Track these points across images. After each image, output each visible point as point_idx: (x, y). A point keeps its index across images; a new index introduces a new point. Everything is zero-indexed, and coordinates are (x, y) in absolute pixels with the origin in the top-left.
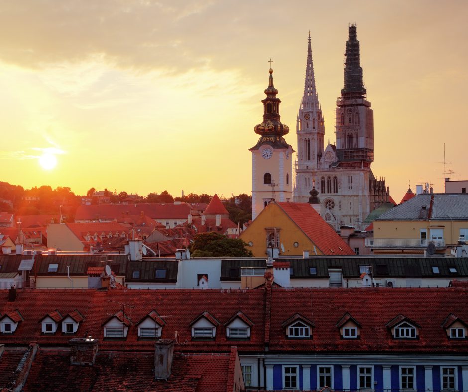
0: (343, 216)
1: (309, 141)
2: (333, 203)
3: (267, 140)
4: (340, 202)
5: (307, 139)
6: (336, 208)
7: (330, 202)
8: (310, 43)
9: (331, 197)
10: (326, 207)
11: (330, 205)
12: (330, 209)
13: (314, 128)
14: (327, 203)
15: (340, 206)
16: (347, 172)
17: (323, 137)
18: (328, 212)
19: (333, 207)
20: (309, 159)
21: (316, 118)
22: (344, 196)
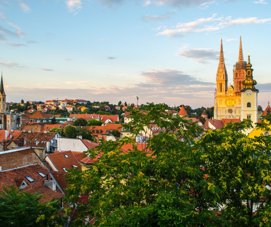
0: (236, 116)
1: (221, 84)
2: (232, 111)
3: (248, 87)
4: (235, 110)
5: (221, 83)
6: (233, 113)
7: (230, 110)
8: (222, 42)
9: (231, 108)
10: (229, 112)
11: (230, 111)
12: (231, 113)
13: (224, 78)
14: (229, 111)
15: (235, 112)
16: (238, 97)
17: (227, 82)
18: (230, 114)
19: (232, 112)
20: (221, 92)
21: (225, 74)
22: (237, 108)
